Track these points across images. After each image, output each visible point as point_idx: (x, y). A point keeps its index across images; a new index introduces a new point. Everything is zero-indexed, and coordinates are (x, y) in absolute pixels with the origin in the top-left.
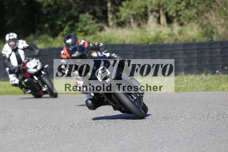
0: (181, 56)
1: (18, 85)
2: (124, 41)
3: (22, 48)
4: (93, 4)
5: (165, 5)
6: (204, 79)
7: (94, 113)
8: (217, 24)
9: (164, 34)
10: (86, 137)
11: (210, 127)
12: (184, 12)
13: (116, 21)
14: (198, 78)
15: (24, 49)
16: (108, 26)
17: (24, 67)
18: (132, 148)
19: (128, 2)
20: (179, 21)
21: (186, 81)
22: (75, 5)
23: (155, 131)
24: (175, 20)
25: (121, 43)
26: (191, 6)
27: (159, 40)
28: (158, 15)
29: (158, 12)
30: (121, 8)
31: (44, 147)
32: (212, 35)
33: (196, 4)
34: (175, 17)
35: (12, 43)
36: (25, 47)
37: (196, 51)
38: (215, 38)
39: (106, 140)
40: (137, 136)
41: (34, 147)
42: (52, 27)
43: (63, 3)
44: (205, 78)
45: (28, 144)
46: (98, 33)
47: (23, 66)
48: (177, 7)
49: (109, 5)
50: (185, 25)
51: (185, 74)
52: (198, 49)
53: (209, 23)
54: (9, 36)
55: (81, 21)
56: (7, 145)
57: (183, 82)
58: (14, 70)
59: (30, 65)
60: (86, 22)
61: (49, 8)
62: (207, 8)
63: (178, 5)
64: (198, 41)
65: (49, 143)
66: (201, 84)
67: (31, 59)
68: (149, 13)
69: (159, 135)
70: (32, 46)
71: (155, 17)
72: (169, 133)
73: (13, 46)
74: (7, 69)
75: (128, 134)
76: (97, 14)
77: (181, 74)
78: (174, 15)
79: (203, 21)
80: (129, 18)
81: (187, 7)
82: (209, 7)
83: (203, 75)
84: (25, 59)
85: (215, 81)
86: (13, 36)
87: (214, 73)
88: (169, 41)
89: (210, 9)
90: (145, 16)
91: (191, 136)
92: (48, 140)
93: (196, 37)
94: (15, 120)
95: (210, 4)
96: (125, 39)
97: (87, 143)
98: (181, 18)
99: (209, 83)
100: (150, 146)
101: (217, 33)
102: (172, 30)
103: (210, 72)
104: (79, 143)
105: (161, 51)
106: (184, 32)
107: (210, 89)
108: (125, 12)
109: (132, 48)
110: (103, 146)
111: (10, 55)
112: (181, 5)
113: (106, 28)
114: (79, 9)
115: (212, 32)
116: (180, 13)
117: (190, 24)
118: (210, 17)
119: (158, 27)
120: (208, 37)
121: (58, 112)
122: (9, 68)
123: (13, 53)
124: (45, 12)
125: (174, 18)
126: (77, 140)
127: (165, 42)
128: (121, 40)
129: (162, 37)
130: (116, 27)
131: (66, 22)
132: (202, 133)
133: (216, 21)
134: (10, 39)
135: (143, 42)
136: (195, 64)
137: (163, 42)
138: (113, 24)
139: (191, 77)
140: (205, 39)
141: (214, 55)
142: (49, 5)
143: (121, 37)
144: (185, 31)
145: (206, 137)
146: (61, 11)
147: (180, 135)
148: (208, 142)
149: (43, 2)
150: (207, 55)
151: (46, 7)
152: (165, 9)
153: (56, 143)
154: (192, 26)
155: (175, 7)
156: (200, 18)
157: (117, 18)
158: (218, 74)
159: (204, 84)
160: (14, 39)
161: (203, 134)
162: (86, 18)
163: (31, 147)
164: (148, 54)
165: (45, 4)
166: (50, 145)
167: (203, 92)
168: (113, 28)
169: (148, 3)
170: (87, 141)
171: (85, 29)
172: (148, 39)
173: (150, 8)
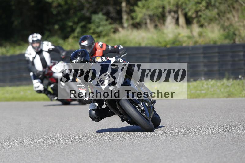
0: (201, 60)
1: (43, 92)
2: (140, 44)
3: (47, 50)
4: (107, 4)
5: (184, 4)
6: (225, 85)
7: (107, 121)
8: (240, 26)
9: (183, 37)
10: (99, 147)
11: (232, 136)
12: (204, 12)
13: (131, 22)
14: (219, 83)
15: (49, 51)
16: (123, 27)
17: (50, 71)
18: (148, 159)
19: (144, 2)
20: (198, 22)
21: (206, 86)
22: (87, 5)
23: (173, 140)
24: (195, 21)
25: (137, 45)
26: (212, 6)
27: (177, 43)
28: (176, 16)
29: (176, 12)
30: (136, 9)
31: (53, 158)
32: (234, 37)
33: (217, 4)
34: (195, 18)
35: (36, 45)
36: (51, 49)
37: (217, 54)
38: (237, 41)
39: (120, 150)
40: (153, 146)
41: (43, 157)
42: (63, 28)
43: (75, 3)
44: (227, 83)
45: (36, 154)
46: (112, 35)
47: (48, 70)
48: (197, 7)
49: (124, 4)
50: (206, 27)
51: (205, 79)
52: (219, 53)
53: (231, 25)
54: (33, 37)
55: (93, 22)
56: (13, 156)
57: (203, 88)
58: (39, 74)
59: (56, 69)
60: (99, 23)
61: (60, 9)
62: (229, 8)
63: (198, 5)
64: (219, 43)
65: (59, 153)
66: (222, 90)
67: (57, 62)
68: (167, 14)
69: (176, 144)
70: (58, 48)
71: (173, 17)
72: (187, 142)
73: (36, 48)
74: (31, 74)
75: (144, 143)
76: (111, 15)
77: (201, 80)
78: (194, 16)
79: (224, 22)
80: (145, 19)
81: (207, 7)
82: (232, 7)
83: (225, 81)
84: (51, 62)
85: (238, 87)
86: (36, 37)
87: (236, 78)
88: (189, 44)
89: (232, 10)
90: (162, 17)
91: (212, 146)
92: (58, 150)
93: (217, 39)
94: (22, 128)
95: (232, 4)
96: (141, 41)
97: (99, 153)
98: (201, 19)
99: (231, 89)
100: (167, 156)
101: (240, 36)
102: (191, 32)
103: (233, 77)
104: (91, 153)
105: (180, 55)
106: (204, 34)
107: (232, 95)
108: (141, 12)
109: (148, 51)
110: (116, 156)
111: (34, 58)
112: (201, 6)
113: (120, 29)
114: (91, 9)
115: (235, 34)
116: (200, 13)
117: (211, 26)
118: (232, 18)
119: (176, 28)
120: (230, 40)
121: (68, 119)
122: (33, 72)
123: (38, 56)
124: (55, 12)
125: (193, 18)
126: (89, 150)
127: (184, 45)
128: (136, 43)
129: (181, 39)
130: (132, 29)
131: (77, 23)
132: (223, 142)
133: (239, 22)
134: (33, 41)
135: (160, 45)
136: (216, 68)
137: (181, 45)
138: (128, 26)
139: (211, 82)
140: (227, 42)
141: (236, 59)
142: (60, 5)
143: (137, 40)
144: (205, 32)
145: (228, 146)
146: (72, 12)
147: (200, 144)
148: (229, 152)
149: (53, 2)
150: (229, 58)
151: (57, 7)
152: (184, 9)
153: (66, 153)
154: (213, 28)
155: (194, 7)
156: (222, 19)
157: (133, 18)
158: (240, 79)
159: (226, 90)
160: (38, 40)
161: (224, 144)
162: (99, 18)
163: (40, 158)
164: (166, 57)
165: (55, 4)
166: (60, 155)
167: (225, 99)
168: (128, 30)
169: (165, 3)
170: (99, 151)
171: (98, 30)
172: (165, 41)
173: (168, 8)
